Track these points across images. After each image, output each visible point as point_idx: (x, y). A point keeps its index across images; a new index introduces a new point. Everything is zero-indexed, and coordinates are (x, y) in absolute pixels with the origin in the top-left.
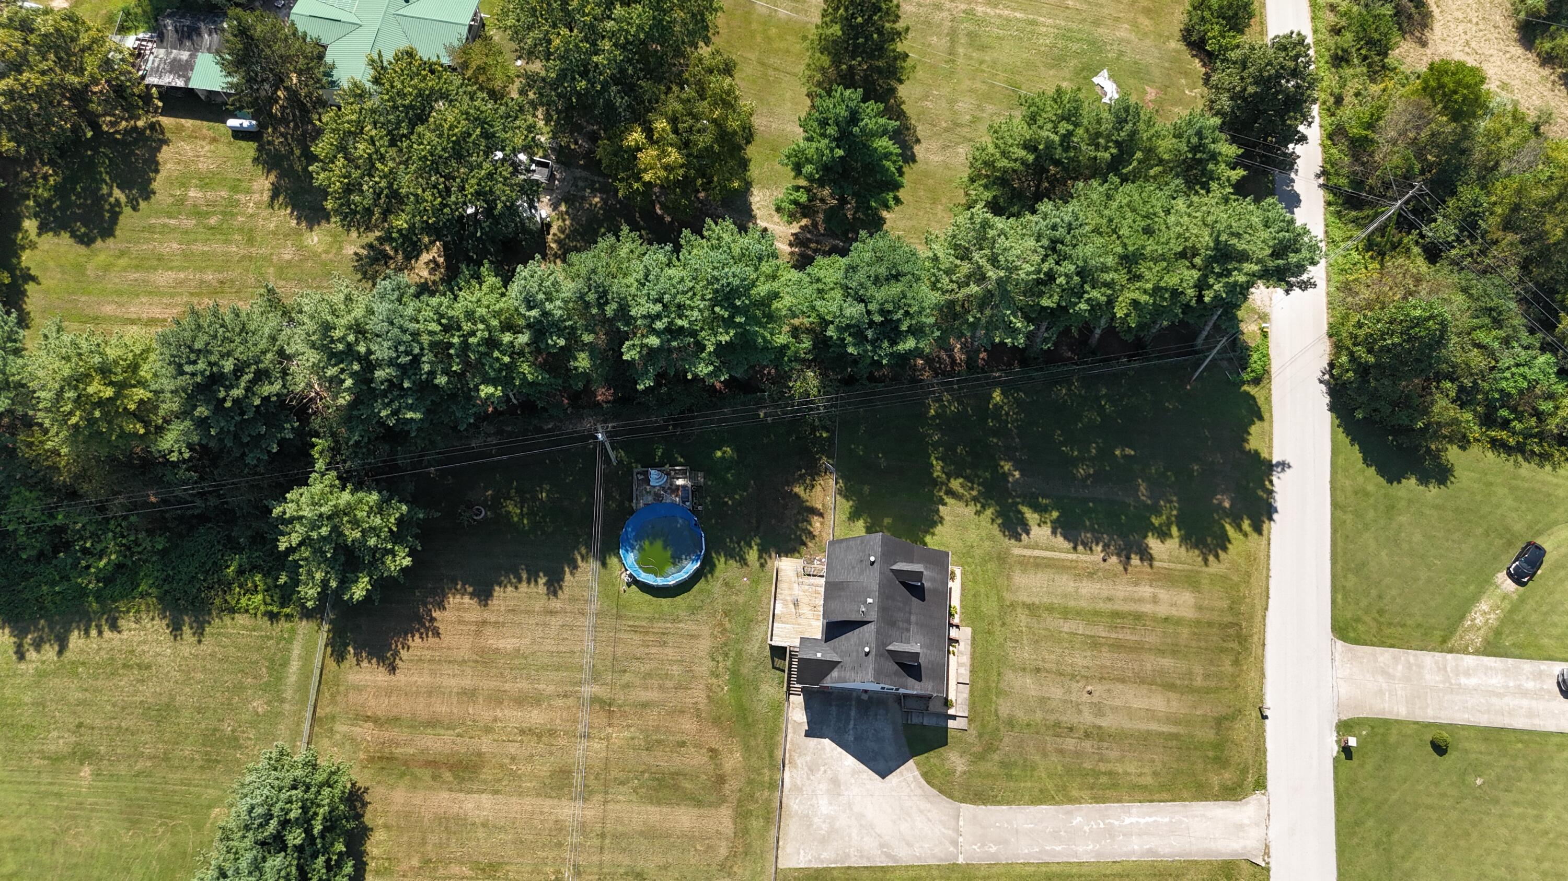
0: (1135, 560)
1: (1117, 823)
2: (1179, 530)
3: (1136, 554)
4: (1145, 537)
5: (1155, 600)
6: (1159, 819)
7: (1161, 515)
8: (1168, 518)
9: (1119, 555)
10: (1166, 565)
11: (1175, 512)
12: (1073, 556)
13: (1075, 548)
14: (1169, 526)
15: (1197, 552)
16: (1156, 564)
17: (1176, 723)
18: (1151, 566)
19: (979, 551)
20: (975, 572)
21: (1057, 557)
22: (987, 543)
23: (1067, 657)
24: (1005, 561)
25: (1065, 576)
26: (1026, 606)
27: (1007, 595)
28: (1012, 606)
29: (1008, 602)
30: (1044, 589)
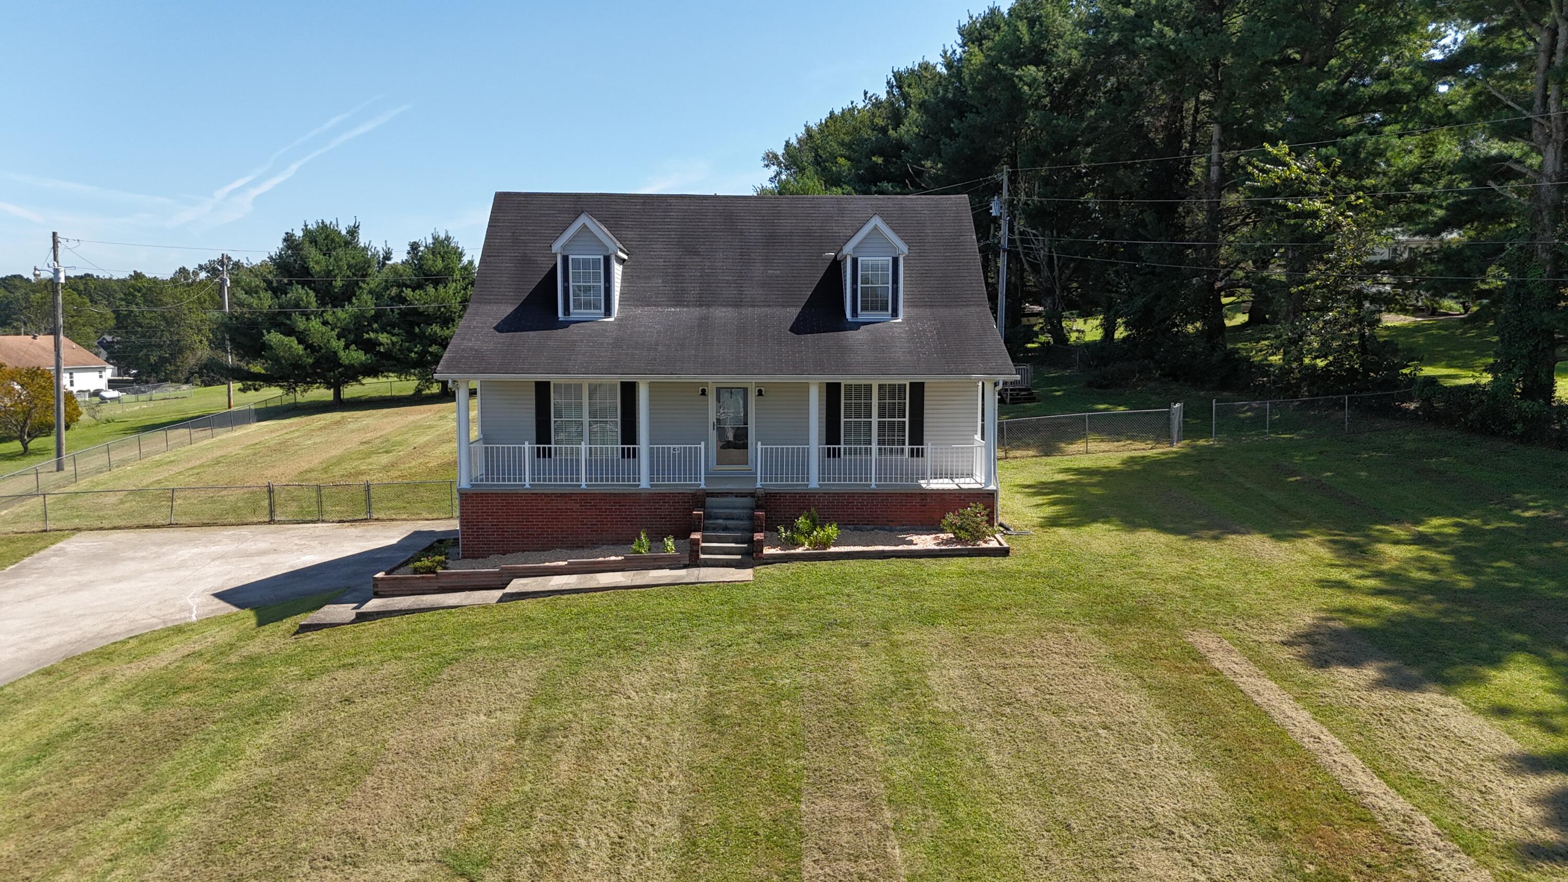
19: (1119, 579)
20: (1010, 575)
21: (1308, 743)
22: (1171, 587)
23: (614, 829)
24: (1124, 621)
25: (1204, 778)
26: (913, 677)
27: (945, 631)
28: (895, 645)
29: (911, 636)
30: (1046, 718)
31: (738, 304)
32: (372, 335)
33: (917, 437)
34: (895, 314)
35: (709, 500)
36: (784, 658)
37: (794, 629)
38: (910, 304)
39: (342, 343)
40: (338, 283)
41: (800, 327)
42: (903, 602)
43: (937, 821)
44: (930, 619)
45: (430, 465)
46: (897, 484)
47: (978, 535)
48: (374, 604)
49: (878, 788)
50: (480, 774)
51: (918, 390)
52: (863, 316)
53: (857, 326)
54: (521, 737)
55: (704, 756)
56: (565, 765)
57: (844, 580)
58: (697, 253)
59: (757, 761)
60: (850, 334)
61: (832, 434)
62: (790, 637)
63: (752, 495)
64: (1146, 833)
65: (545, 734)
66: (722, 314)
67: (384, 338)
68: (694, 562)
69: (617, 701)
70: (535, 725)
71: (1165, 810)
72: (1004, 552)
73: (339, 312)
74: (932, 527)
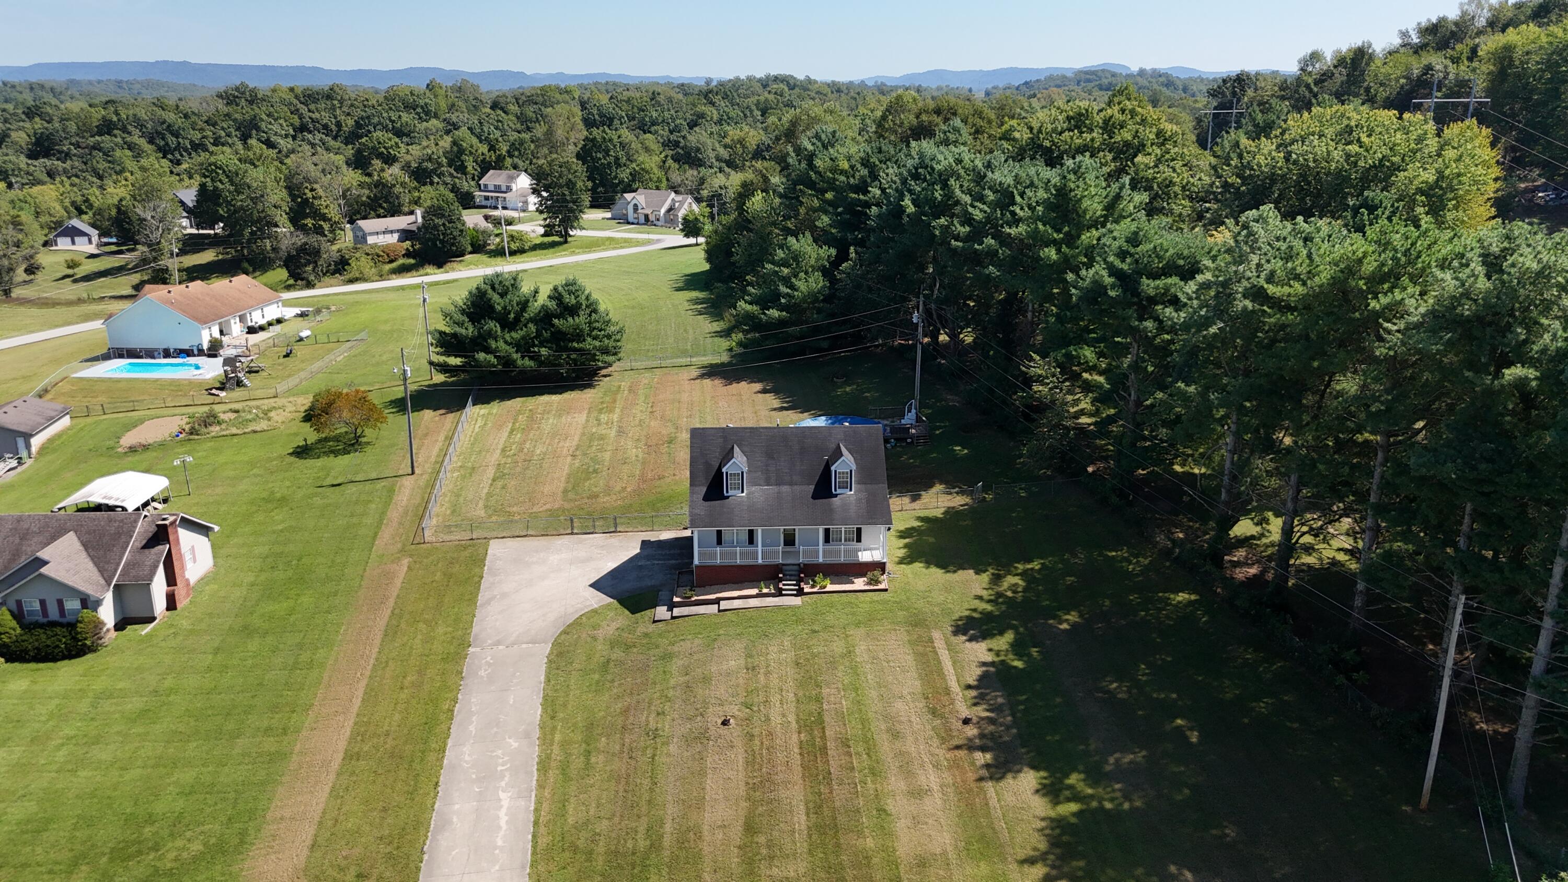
0: (982, 758)
1: (503, 784)
2: (1074, 814)
3: (995, 758)
4: (1035, 767)
5: (917, 793)
6: (502, 833)
7: (1091, 787)
8: (1092, 797)
9: (982, 736)
10: (993, 802)
11: (1108, 805)
12: (955, 687)
13: (969, 687)
14: (1076, 797)
15: (1043, 846)
16: (989, 786)
17: (681, 842)
18: (981, 779)
19: (920, 604)
20: (886, 602)
21: (946, 673)
22: (936, 609)
23: (780, 697)
24: (916, 626)
25: (918, 683)
26: (852, 649)
27: (862, 631)
28: (847, 636)
29: (851, 632)
30: (885, 664)
31: (791, 484)
32: (536, 349)
33: (859, 540)
34: (851, 490)
35: (784, 567)
36: (814, 641)
37: (817, 629)
38: (858, 483)
39: (519, 355)
40: (512, 316)
41: (815, 496)
42: (850, 616)
43: (854, 695)
44: (858, 625)
45: (629, 490)
46: (850, 560)
47: (877, 582)
48: (677, 611)
49: (840, 686)
50: (741, 681)
51: (859, 531)
52: (839, 491)
53: (836, 496)
54: (748, 669)
55: (797, 676)
56: (762, 678)
57: (832, 605)
58: (773, 458)
59: (811, 678)
60: (834, 499)
61: (827, 540)
62: (816, 632)
63: (799, 565)
64: (900, 698)
65: (754, 668)
66: (785, 489)
67: (544, 351)
68: (781, 595)
69: (769, 657)
70: (750, 665)
71: (905, 692)
72: (886, 590)
73: (514, 334)
74: (863, 575)
